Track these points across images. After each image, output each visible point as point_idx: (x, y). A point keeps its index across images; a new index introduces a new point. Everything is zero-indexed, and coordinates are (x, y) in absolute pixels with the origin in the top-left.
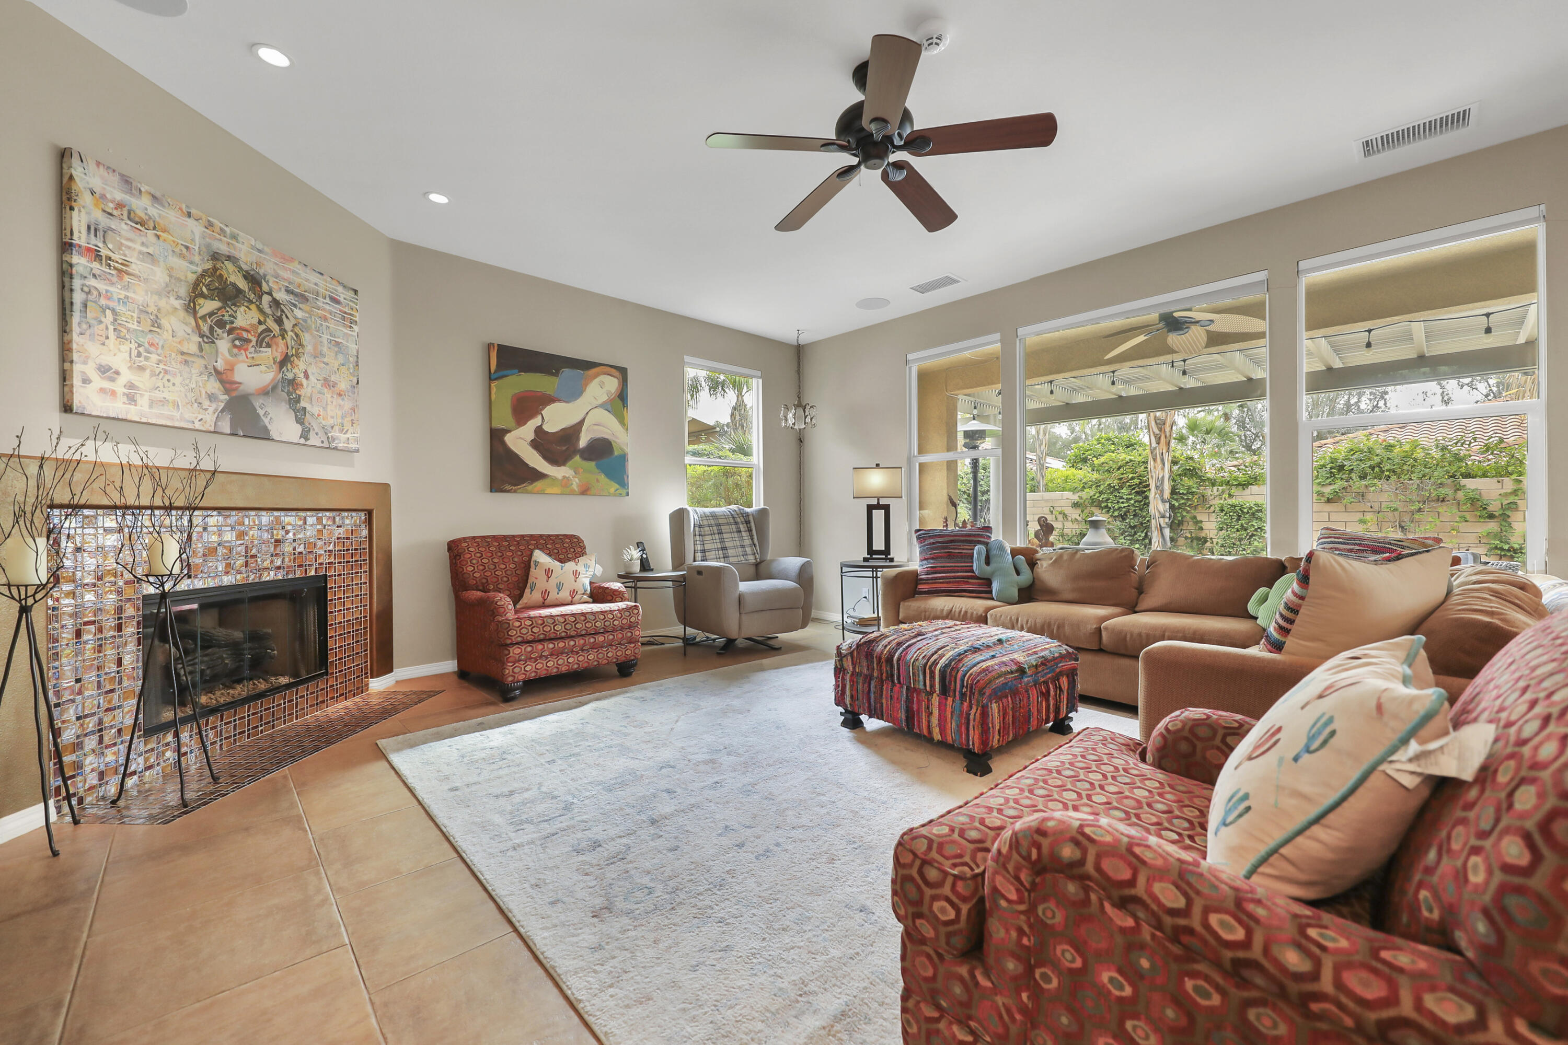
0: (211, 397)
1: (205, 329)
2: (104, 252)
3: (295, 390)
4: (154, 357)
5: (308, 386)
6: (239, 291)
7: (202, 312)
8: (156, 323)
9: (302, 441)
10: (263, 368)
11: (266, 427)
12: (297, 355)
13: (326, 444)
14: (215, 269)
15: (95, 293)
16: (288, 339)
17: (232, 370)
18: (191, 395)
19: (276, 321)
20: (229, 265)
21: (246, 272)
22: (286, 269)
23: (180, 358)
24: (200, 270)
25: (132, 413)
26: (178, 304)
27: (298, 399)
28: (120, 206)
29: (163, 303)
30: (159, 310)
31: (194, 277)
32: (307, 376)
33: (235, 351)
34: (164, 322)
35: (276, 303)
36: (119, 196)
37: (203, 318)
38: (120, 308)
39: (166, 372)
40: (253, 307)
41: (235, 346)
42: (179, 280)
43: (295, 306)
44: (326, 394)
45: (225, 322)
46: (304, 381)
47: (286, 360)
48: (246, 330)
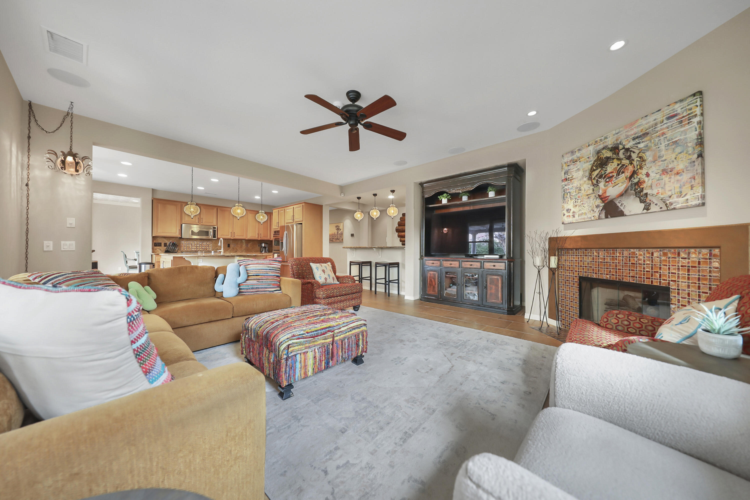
0: (597, 207)
1: (595, 182)
2: (567, 177)
3: (639, 187)
4: (579, 201)
5: (649, 180)
6: (608, 158)
7: (593, 177)
8: (580, 190)
9: (645, 211)
10: (620, 184)
11: (622, 211)
12: (641, 168)
13: (664, 209)
14: (598, 157)
15: (566, 190)
16: (635, 163)
17: (605, 192)
18: (590, 209)
19: (627, 159)
20: (604, 151)
21: (612, 148)
22: (633, 129)
23: (587, 197)
24: (593, 162)
25: (574, 220)
26: (585, 179)
27: (642, 190)
28: (570, 161)
29: (582, 182)
31: (591, 166)
32: (648, 175)
33: (607, 184)
34: (582, 188)
35: (627, 150)
36: (570, 159)
37: (594, 179)
38: (571, 191)
39: (583, 204)
40: (615, 160)
41: (607, 182)
42: (587, 170)
43: (639, 143)
44: (666, 178)
45: (603, 175)
46: (646, 179)
47: (634, 173)
48: (612, 172)
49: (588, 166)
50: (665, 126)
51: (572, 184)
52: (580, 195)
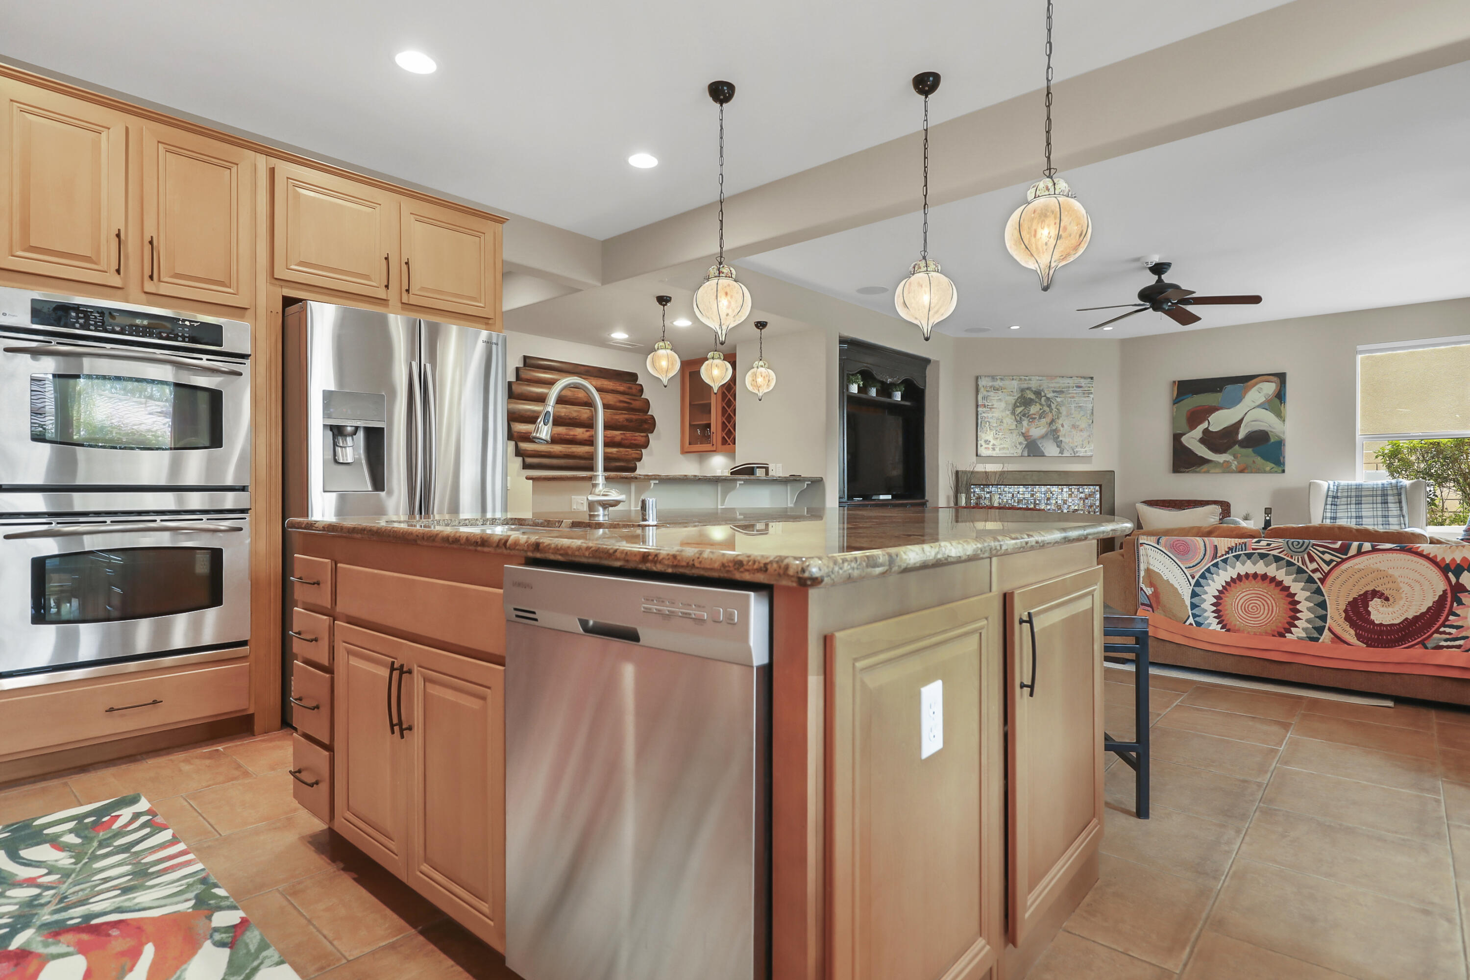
0: (1020, 444)
1: (1018, 418)
2: (986, 404)
3: (1056, 433)
4: (1001, 433)
6: (1031, 400)
7: (1017, 414)
8: (1002, 422)
9: (1060, 455)
10: (1042, 427)
11: (1042, 451)
12: (1058, 418)
13: (1073, 455)
14: (1022, 395)
15: (985, 418)
16: (1053, 412)
17: (1029, 431)
18: (1013, 444)
19: (1048, 406)
20: (1028, 392)
21: (1035, 391)
22: (1052, 383)
23: (1009, 431)
24: (1016, 398)
25: (994, 454)
26: (1008, 413)
27: (1058, 437)
28: (991, 387)
29: (1004, 414)
30: (1002, 417)
31: (1015, 401)
32: (1063, 426)
33: (1030, 424)
34: (1004, 421)
35: (1048, 399)
36: (991, 384)
37: (1018, 415)
38: (990, 420)
39: (1005, 437)
40: (1038, 404)
41: (1030, 422)
43: (1057, 397)
44: (1074, 432)
45: (1026, 414)
46: (1062, 429)
47: (1052, 421)
48: (1035, 414)
49: (1011, 400)
50: (1075, 391)
51: (992, 413)
52: (1002, 427)
